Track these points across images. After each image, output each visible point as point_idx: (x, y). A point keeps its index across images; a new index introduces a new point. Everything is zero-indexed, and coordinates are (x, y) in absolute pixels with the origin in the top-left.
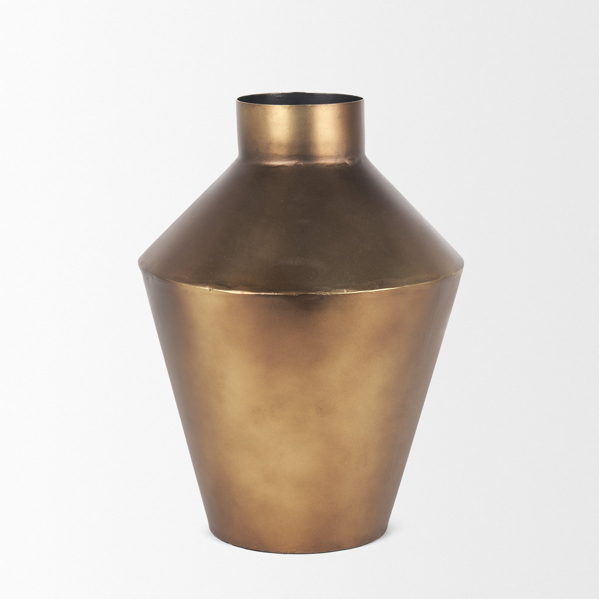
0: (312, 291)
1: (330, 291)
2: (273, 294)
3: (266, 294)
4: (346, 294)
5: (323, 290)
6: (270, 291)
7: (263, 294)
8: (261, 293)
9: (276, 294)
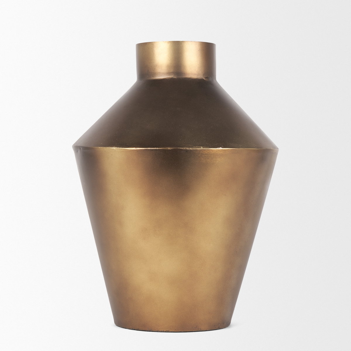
0: (180, 147)
1: (192, 147)
2: (156, 148)
3: (151, 148)
4: (202, 150)
5: (187, 146)
6: (153, 147)
7: (149, 148)
8: (148, 148)
9: (158, 148)
